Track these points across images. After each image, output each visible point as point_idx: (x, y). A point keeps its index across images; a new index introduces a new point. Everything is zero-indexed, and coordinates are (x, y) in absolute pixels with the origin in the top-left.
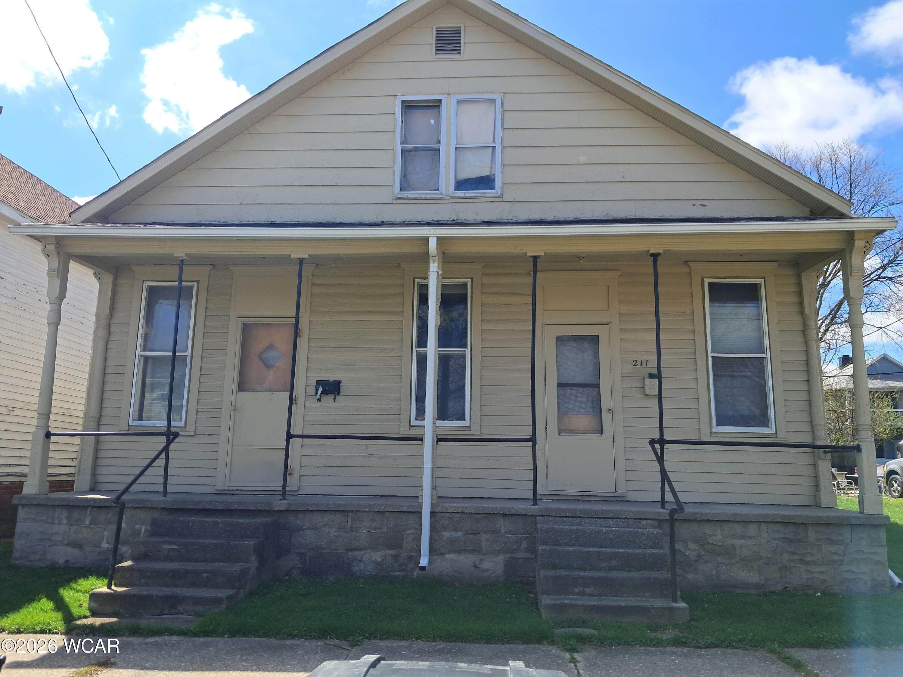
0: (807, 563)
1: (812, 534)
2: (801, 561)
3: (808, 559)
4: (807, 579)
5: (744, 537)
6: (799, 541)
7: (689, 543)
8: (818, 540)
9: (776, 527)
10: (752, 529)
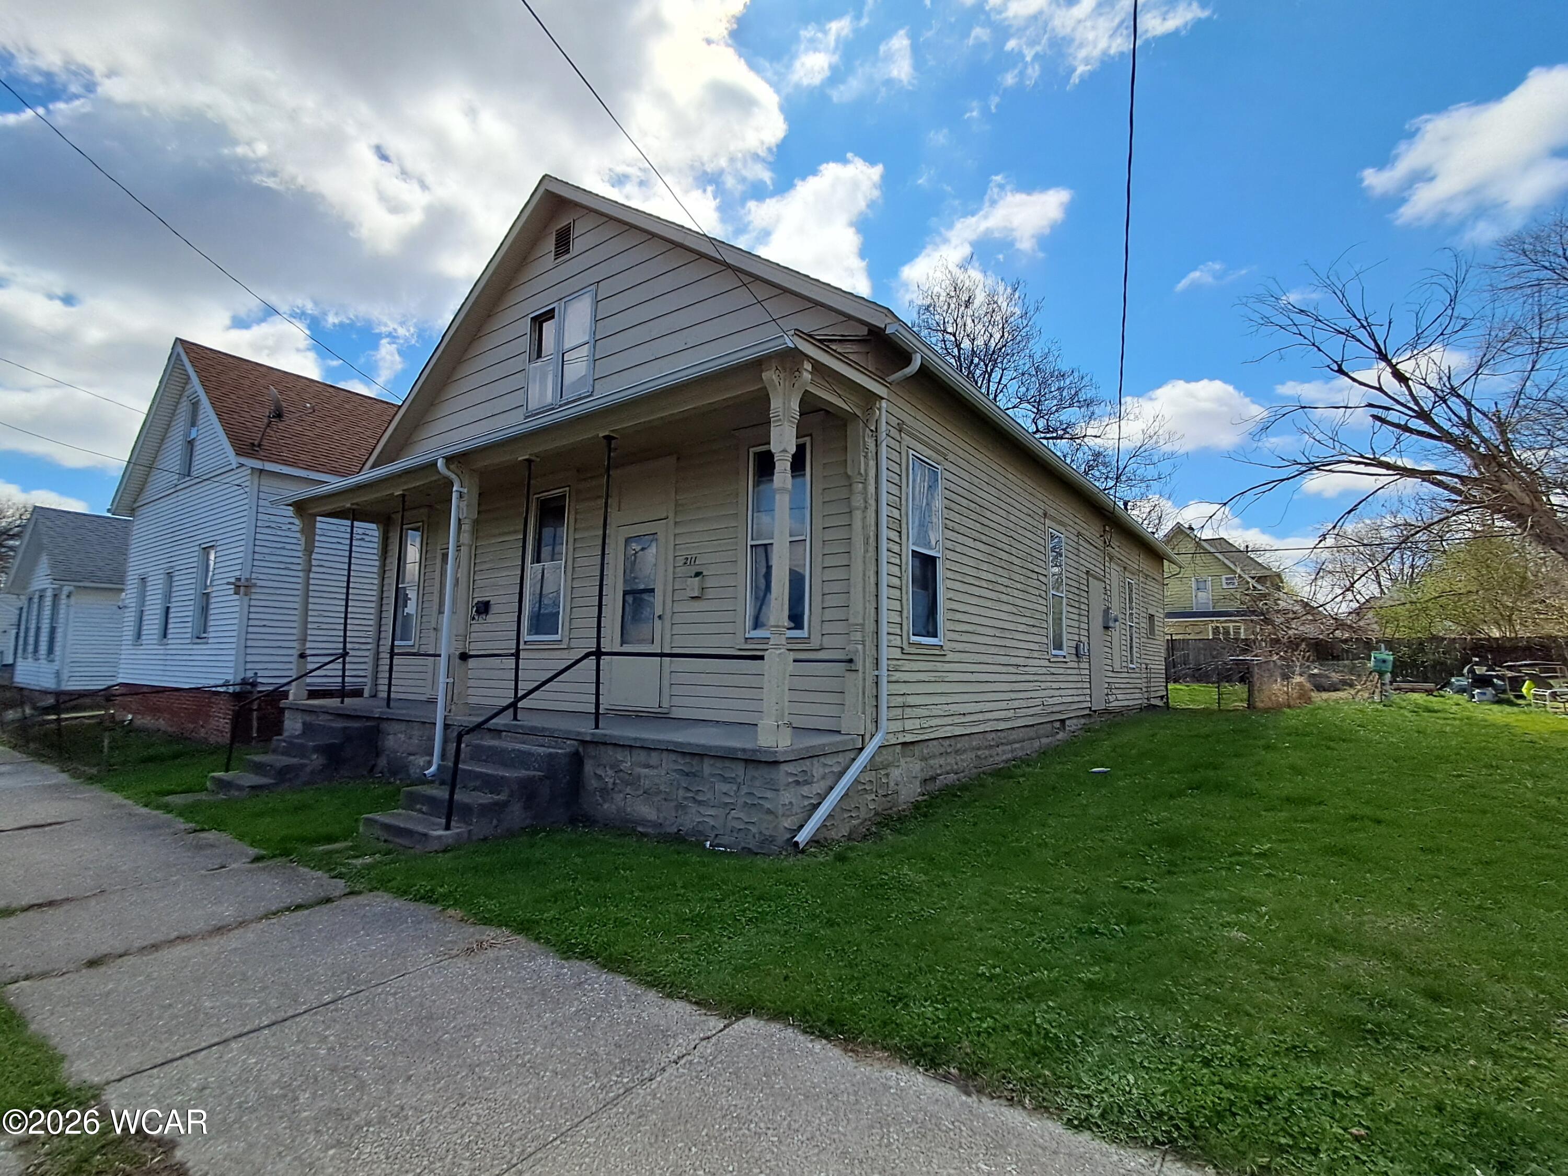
0: (700, 803)
1: (707, 768)
2: (694, 800)
3: (700, 798)
4: (699, 822)
5: (648, 766)
6: (694, 775)
7: (607, 769)
8: (713, 775)
9: (673, 757)
10: (654, 758)
